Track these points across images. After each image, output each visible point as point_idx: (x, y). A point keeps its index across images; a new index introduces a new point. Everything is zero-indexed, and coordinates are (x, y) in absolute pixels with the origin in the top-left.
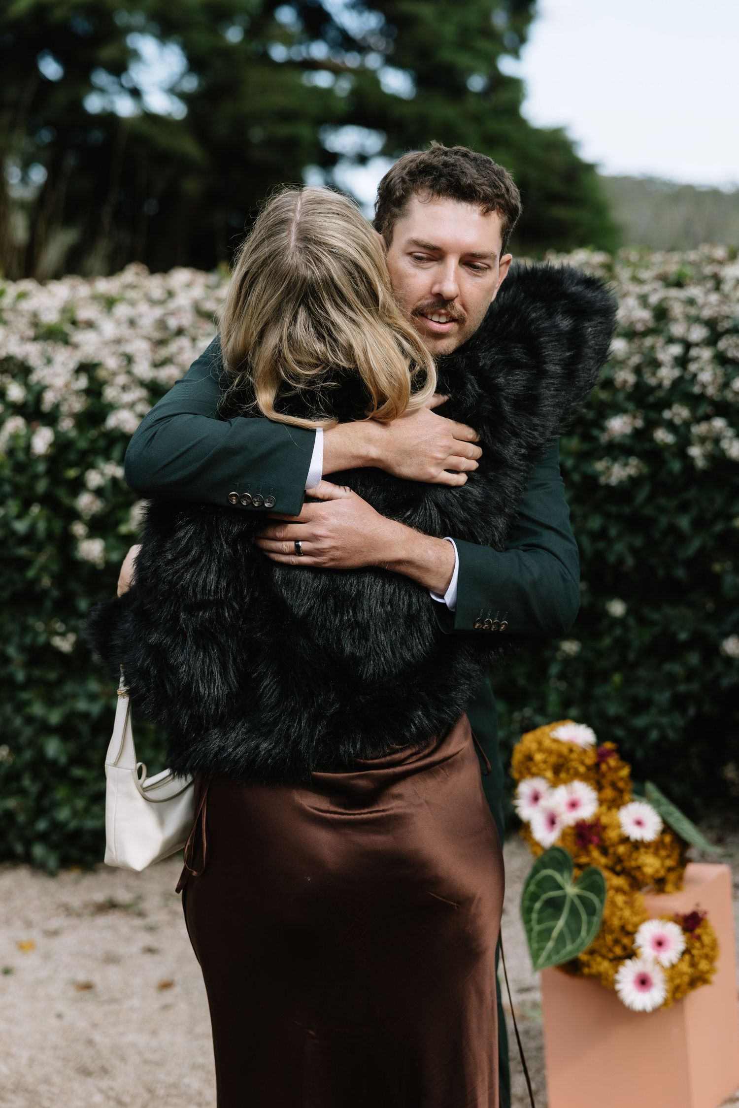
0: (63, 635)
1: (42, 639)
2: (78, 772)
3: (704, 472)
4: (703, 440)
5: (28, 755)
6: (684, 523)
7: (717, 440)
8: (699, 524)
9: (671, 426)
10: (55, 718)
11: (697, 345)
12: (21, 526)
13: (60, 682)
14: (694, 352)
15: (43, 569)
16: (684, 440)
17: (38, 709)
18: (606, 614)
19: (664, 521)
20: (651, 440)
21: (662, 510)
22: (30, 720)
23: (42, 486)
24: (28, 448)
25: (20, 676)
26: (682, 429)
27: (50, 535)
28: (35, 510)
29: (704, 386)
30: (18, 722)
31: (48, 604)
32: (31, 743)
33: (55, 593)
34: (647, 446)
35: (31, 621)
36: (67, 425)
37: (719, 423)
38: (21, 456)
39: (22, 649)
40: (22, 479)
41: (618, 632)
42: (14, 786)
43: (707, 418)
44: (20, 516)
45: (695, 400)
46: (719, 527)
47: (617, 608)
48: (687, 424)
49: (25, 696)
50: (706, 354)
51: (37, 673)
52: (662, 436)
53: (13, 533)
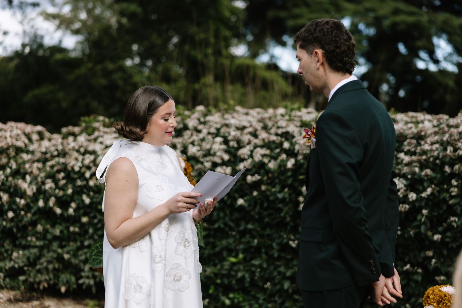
0: (294, 241)
1: (285, 241)
2: (296, 297)
5: (278, 287)
10: (289, 274)
12: (280, 196)
13: (292, 259)
15: (287, 213)
17: (282, 269)
22: (280, 273)
23: (290, 181)
24: (285, 166)
25: (276, 255)
27: (291, 201)
28: (286, 190)
30: (275, 273)
31: (289, 228)
32: (279, 283)
33: (292, 224)
35: (282, 234)
36: (300, 157)
38: (282, 169)
39: (278, 244)
40: (282, 178)
42: (272, 299)
44: (280, 192)
49: (278, 263)
51: (283, 255)
53: (277, 198)
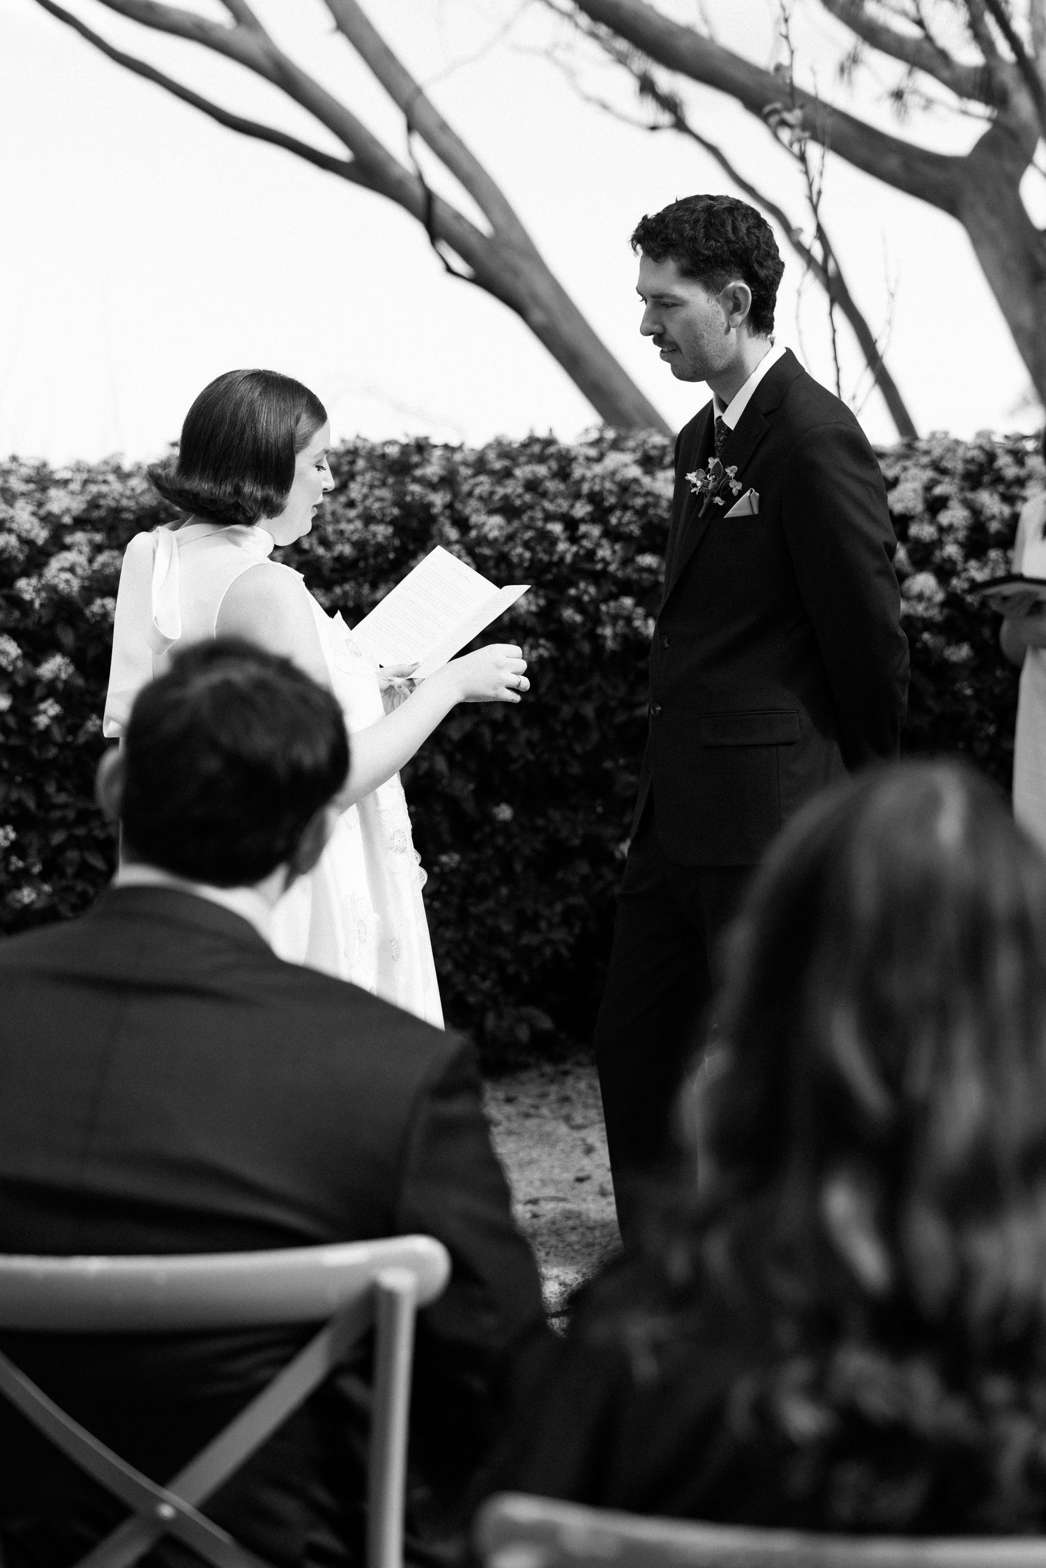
3: (614, 652)
4: (615, 618)
6: (589, 710)
7: (629, 620)
8: (603, 712)
9: (578, 604)
11: (583, 520)
14: (583, 528)
16: (594, 619)
18: (490, 819)
19: (566, 711)
20: (560, 620)
21: (564, 698)
26: (591, 609)
29: (606, 563)
34: (552, 627)
37: (628, 602)
41: (500, 841)
43: (615, 597)
45: (598, 577)
46: (620, 717)
47: (504, 812)
48: (595, 602)
50: (596, 531)
52: (569, 614)
